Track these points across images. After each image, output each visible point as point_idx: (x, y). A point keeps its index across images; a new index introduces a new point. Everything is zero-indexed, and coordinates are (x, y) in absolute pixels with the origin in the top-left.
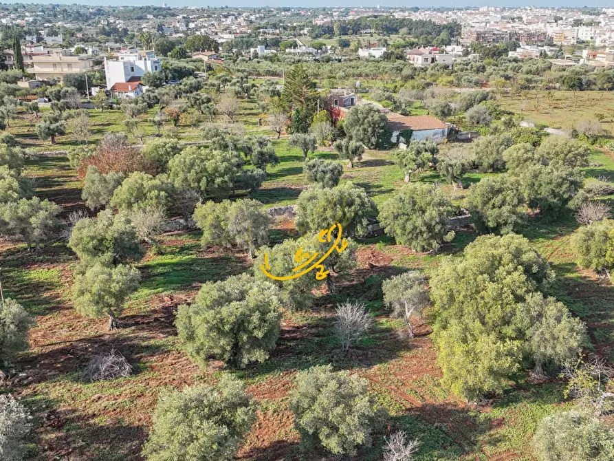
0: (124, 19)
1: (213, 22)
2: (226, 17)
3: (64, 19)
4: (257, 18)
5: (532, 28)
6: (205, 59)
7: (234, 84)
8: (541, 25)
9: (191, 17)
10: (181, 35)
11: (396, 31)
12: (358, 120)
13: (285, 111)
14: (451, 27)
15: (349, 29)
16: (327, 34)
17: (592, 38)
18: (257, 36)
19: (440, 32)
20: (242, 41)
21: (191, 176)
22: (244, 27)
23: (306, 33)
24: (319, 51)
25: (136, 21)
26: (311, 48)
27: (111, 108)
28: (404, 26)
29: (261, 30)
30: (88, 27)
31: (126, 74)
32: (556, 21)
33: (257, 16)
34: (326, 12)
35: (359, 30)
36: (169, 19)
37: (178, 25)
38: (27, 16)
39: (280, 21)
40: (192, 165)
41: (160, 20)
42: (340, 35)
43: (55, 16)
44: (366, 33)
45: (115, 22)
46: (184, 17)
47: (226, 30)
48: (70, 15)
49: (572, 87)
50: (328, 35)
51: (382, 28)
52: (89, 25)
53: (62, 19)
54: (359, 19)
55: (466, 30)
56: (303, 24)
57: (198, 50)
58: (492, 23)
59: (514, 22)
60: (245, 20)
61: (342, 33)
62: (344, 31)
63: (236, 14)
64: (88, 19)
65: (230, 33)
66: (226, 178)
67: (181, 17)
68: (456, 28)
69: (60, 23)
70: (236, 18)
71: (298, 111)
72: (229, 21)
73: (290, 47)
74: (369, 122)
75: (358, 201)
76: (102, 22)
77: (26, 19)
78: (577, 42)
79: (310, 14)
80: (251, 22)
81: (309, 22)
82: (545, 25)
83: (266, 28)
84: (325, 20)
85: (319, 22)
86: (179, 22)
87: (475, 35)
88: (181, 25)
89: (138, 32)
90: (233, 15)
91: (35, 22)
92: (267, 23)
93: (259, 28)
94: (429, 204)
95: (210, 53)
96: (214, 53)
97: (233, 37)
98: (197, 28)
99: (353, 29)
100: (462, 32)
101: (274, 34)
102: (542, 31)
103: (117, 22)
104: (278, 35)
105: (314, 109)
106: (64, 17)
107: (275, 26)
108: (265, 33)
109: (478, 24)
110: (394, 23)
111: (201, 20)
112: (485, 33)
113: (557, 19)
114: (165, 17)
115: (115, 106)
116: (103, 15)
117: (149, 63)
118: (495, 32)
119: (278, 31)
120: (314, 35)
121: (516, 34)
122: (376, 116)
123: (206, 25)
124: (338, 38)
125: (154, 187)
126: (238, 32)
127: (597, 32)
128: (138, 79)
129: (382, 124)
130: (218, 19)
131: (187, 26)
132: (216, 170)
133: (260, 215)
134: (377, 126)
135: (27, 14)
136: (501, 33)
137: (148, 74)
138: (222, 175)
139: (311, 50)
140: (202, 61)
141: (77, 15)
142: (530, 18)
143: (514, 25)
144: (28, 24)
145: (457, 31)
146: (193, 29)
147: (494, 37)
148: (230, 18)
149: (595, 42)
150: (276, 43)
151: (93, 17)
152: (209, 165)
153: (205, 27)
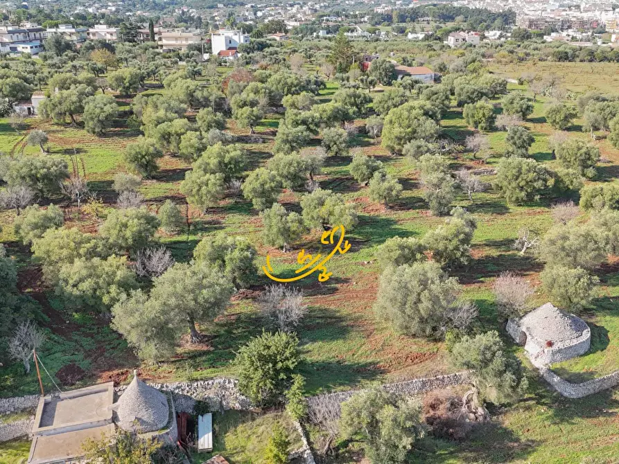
0: (197, 8)
1: (280, 11)
2: (292, 6)
3: (143, 8)
4: (321, 7)
5: (586, 16)
6: (278, 38)
7: (301, 52)
8: (597, 13)
9: (259, 6)
10: (251, 22)
11: (452, 18)
12: (377, 67)
13: (333, 63)
15: (407, 17)
18: (320, 23)
19: (494, 19)
20: (307, 28)
21: (280, 86)
22: (309, 15)
23: (366, 20)
25: (208, 10)
27: (221, 65)
28: (461, 14)
29: (325, 18)
30: (165, 16)
31: (226, 45)
32: (614, 9)
33: (322, 5)
35: (417, 18)
36: (238, 8)
37: (247, 14)
38: (110, 6)
39: (344, 10)
40: (280, 81)
41: (230, 9)
42: (398, 22)
43: (135, 6)
44: (423, 20)
45: (188, 11)
46: (252, 7)
47: (292, 18)
48: (147, 5)
49: (560, 59)
50: (386, 23)
51: (439, 16)
52: (165, 14)
53: (140, 8)
54: (418, 7)
55: (520, 18)
56: (365, 12)
57: (270, 33)
58: (549, 11)
59: (570, 10)
60: (309, 9)
61: (400, 20)
62: (402, 19)
63: (301, 3)
64: (163, 8)
65: (296, 21)
66: (297, 88)
67: (249, 6)
68: (511, 16)
69: (139, 12)
70: (301, 7)
71: (341, 64)
72: (294, 10)
73: (348, 31)
74: (383, 68)
75: (362, 95)
76: (177, 10)
77: (109, 8)
80: (316, 11)
81: (371, 11)
82: (601, 13)
83: (329, 16)
84: (386, 9)
85: (379, 10)
86: (247, 11)
87: (528, 23)
88: (249, 14)
89: (210, 20)
90: (299, 4)
91: (117, 11)
92: (331, 11)
93: (322, 16)
94: (396, 96)
95: (281, 35)
96: (284, 34)
97: (298, 25)
98: (264, 17)
99: (411, 17)
100: (517, 20)
101: (336, 21)
102: (595, 19)
103: (191, 11)
104: (340, 22)
105: (351, 63)
106: (142, 7)
107: (338, 14)
108: (327, 20)
109: (533, 13)
110: (450, 12)
111: (268, 9)
112: (538, 20)
113: (614, 7)
114: (234, 6)
115: (223, 64)
116: (176, 4)
117: (242, 37)
118: (549, 20)
119: (340, 19)
120: (373, 22)
121: (568, 21)
122: (388, 65)
123: (273, 14)
124: (396, 25)
125: (263, 88)
126: (303, 19)
128: (235, 48)
129: (391, 70)
130: (284, 8)
131: (255, 14)
132: (292, 83)
133: (313, 100)
134: (388, 71)
135: (110, 4)
136: (553, 20)
137: (242, 45)
138: (295, 86)
139: (366, 33)
140: (276, 40)
141: (153, 4)
142: (588, 6)
143: (569, 12)
144: (112, 12)
145: (512, 19)
146: (261, 17)
147: (547, 25)
148: (296, 6)
150: (336, 29)
151: (167, 6)
152: (289, 81)
153: (272, 15)
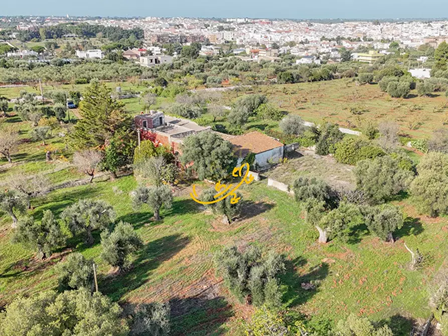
5: (193, 32)
8: (198, 30)
11: (93, 35)
12: (202, 152)
14: (136, 32)
15: (53, 34)
16: (35, 38)
17: (233, 39)
19: (128, 35)
23: (14, 37)
24: (41, 54)
26: (32, 52)
28: (99, 31)
32: (206, 28)
34: (26, 20)
35: (63, 35)
42: (47, 38)
44: (68, 37)
51: (82, 32)
54: (59, 25)
55: (148, 34)
58: (164, 28)
59: (179, 28)
61: (48, 37)
62: (49, 35)
68: (140, 32)
78: (225, 42)
79: (10, 21)
82: (201, 30)
84: (29, 26)
87: (156, 38)
99: (56, 34)
100: (145, 35)
102: (201, 35)
109: (154, 30)
110: (90, 29)
112: (163, 36)
113: (207, 26)
118: (170, 35)
120: (23, 39)
121: (185, 36)
124: (45, 41)
127: (235, 35)
134: (226, 157)
136: (174, 36)
139: (32, 53)
142: (189, 25)
143: (180, 30)
145: (141, 35)
147: (170, 39)
149: (236, 41)
